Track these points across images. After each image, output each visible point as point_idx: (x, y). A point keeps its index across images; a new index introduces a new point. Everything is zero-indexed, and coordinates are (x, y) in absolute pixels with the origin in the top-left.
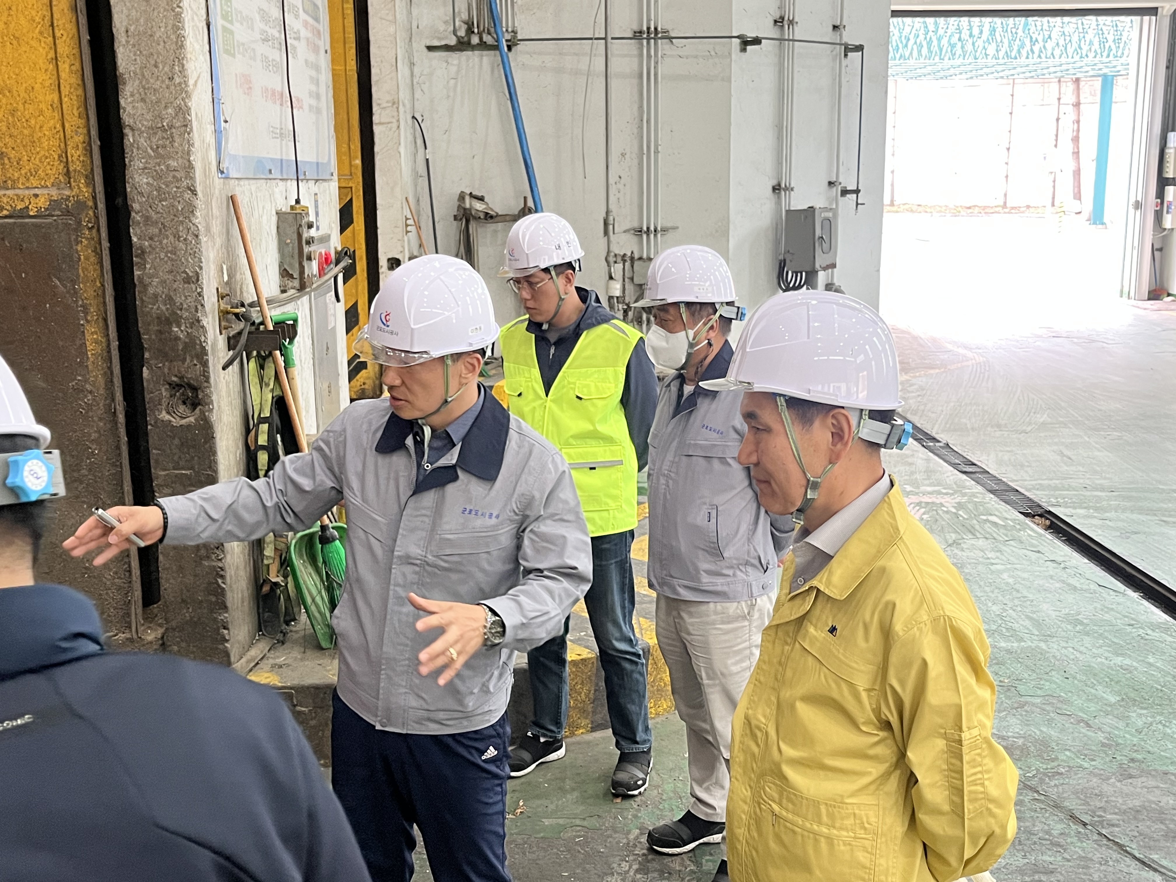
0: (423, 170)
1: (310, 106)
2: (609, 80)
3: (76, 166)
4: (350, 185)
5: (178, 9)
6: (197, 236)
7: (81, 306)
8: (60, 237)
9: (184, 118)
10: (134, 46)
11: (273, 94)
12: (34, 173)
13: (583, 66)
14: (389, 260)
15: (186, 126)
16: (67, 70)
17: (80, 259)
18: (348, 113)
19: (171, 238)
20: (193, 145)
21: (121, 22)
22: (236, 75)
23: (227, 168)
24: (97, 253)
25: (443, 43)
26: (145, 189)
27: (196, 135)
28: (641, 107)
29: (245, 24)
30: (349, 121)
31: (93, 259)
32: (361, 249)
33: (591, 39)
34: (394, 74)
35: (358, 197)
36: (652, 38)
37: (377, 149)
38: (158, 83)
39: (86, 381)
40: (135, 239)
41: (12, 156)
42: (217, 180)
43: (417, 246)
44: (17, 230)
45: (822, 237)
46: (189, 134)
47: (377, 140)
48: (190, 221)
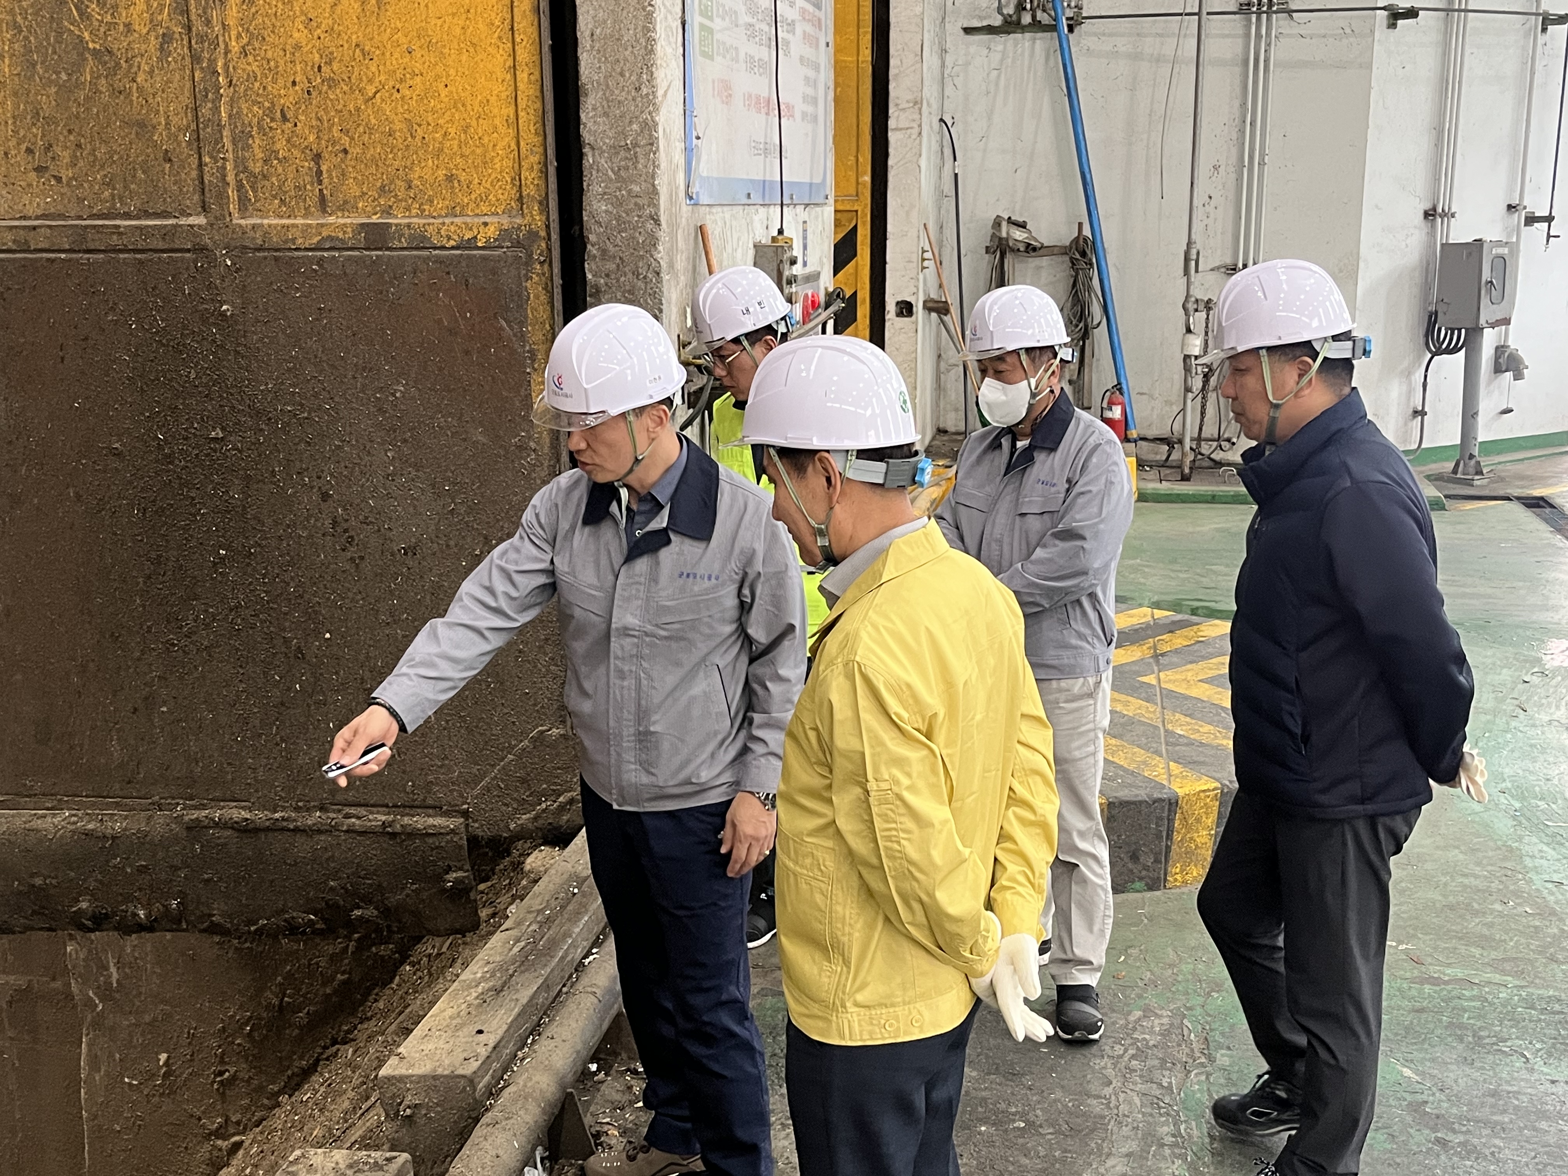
0: (949, 189)
1: (804, 115)
2: (1201, 69)
3: (530, 190)
4: (855, 208)
5: (649, 8)
6: (658, 274)
7: (528, 352)
8: (509, 271)
9: (651, 135)
10: (599, 51)
11: (758, 102)
12: (484, 198)
13: (1168, 50)
14: (898, 303)
15: (652, 144)
16: (526, 80)
17: (529, 298)
18: (858, 117)
19: (630, 275)
20: (658, 166)
21: (587, 24)
22: (713, 82)
23: (697, 193)
24: (548, 292)
25: (985, 23)
26: (603, 218)
27: (662, 155)
28: (1244, 104)
29: (727, 19)
30: (858, 126)
31: (543, 298)
32: (863, 288)
33: (1181, 14)
34: (919, 65)
35: (864, 223)
36: (1264, 12)
37: (890, 162)
38: (623, 94)
39: (530, 438)
40: (589, 276)
41: (462, 179)
42: (684, 208)
43: (936, 286)
44: (464, 264)
45: (1491, 282)
46: (655, 154)
47: (891, 150)
48: (652, 256)
